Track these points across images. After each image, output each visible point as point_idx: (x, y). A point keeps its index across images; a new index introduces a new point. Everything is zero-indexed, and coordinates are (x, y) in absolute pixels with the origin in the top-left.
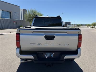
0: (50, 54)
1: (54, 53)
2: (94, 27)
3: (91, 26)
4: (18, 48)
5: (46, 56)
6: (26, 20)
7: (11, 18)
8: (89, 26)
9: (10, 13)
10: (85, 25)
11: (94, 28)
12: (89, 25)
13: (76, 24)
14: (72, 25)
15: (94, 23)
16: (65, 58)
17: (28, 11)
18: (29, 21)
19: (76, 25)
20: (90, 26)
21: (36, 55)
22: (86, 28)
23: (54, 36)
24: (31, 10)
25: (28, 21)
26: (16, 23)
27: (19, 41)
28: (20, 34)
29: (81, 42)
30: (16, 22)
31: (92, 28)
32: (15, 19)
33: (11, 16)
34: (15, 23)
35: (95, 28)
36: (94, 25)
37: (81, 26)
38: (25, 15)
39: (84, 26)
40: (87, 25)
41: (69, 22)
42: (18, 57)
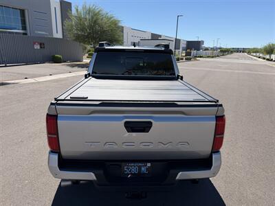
0: (140, 168)
1: (149, 165)
2: (268, 57)
3: (261, 55)
4: (52, 152)
5: (128, 172)
6: (70, 37)
7: (24, 28)
8: (255, 54)
9: (22, 12)
10: (243, 51)
11: (268, 60)
12: (256, 51)
13: (218, 46)
14: (207, 49)
15: (269, 46)
16: (177, 178)
17: (77, 10)
18: (80, 42)
19: (217, 49)
20: (258, 54)
21: (101, 172)
22: (245, 59)
23: (150, 123)
24: (84, 8)
25: (75, 40)
26: (41, 47)
27: (55, 136)
28: (56, 116)
29: (222, 138)
30: (41, 44)
31: (264, 59)
32: (37, 30)
33: (24, 22)
34: (37, 47)
35: (272, 60)
36: (269, 50)
37: (232, 52)
38: (67, 23)
39: (241, 54)
40: (249, 51)
41: (196, 40)
42: (55, 175)
